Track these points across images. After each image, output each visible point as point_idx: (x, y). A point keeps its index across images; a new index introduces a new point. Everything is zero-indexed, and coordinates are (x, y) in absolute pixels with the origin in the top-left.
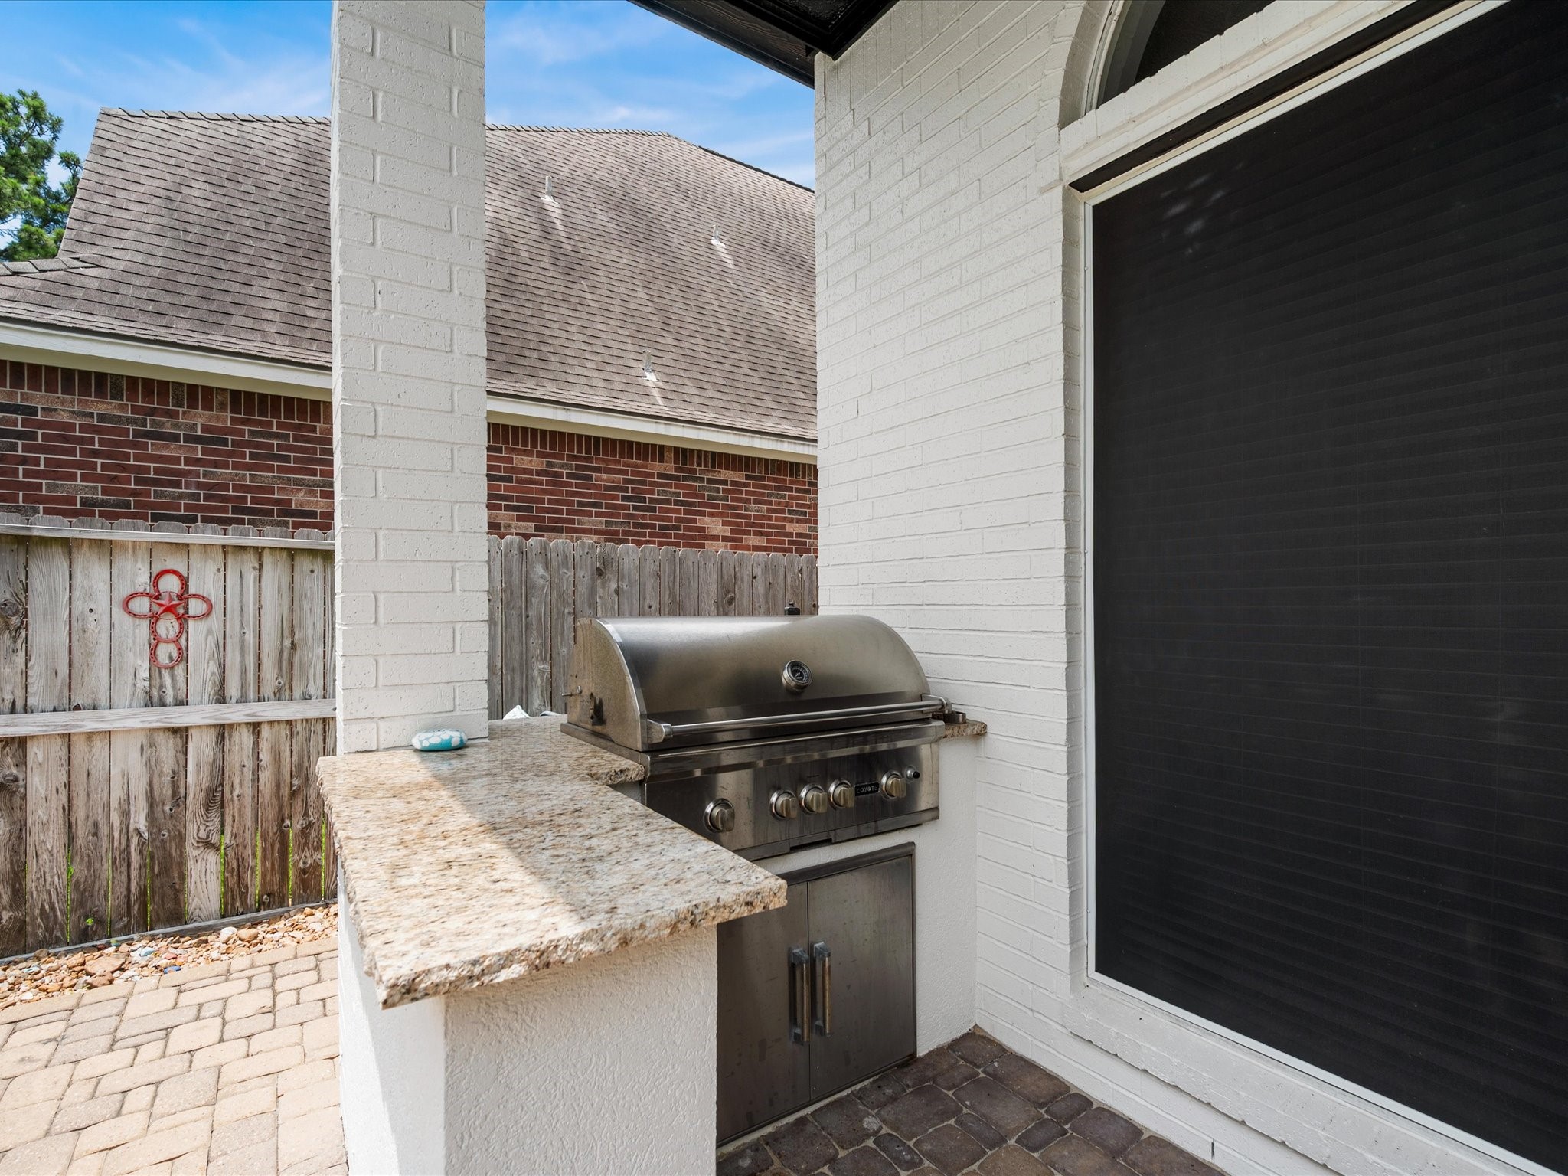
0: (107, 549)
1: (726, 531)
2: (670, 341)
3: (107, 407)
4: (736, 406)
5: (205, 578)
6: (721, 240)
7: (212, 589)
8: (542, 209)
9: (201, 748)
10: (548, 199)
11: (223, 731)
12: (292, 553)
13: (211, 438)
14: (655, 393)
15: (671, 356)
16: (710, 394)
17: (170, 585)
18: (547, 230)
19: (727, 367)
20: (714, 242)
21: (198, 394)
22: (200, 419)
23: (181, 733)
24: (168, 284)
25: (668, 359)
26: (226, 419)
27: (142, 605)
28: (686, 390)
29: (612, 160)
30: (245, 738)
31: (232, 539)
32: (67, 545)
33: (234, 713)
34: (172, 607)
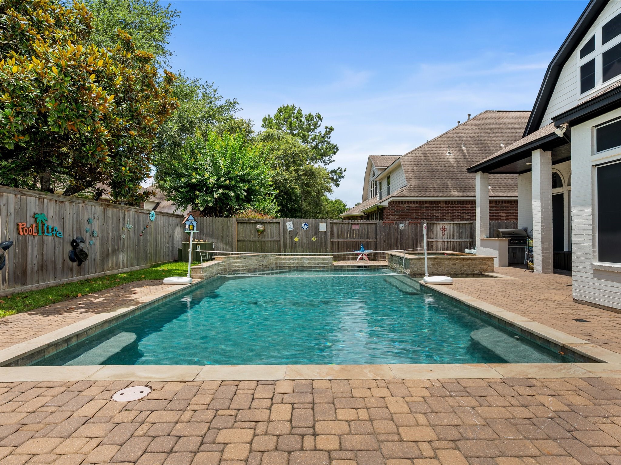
0: (439, 224)
1: (506, 215)
2: (492, 177)
3: (417, 205)
4: (508, 190)
5: (446, 227)
6: (503, 144)
7: (447, 228)
8: (463, 151)
9: (446, 243)
10: (463, 148)
11: (448, 242)
12: (454, 224)
13: (427, 208)
14: (490, 190)
15: (493, 181)
16: (502, 188)
17: (444, 227)
18: (464, 156)
19: (505, 181)
20: (501, 145)
21: (426, 202)
22: (426, 205)
23: (444, 242)
24: (419, 186)
25: (492, 182)
26: (429, 205)
27: (441, 229)
28: (497, 188)
29: (474, 128)
30: (449, 243)
31: (449, 222)
32: (436, 224)
33: (449, 240)
34: (444, 229)
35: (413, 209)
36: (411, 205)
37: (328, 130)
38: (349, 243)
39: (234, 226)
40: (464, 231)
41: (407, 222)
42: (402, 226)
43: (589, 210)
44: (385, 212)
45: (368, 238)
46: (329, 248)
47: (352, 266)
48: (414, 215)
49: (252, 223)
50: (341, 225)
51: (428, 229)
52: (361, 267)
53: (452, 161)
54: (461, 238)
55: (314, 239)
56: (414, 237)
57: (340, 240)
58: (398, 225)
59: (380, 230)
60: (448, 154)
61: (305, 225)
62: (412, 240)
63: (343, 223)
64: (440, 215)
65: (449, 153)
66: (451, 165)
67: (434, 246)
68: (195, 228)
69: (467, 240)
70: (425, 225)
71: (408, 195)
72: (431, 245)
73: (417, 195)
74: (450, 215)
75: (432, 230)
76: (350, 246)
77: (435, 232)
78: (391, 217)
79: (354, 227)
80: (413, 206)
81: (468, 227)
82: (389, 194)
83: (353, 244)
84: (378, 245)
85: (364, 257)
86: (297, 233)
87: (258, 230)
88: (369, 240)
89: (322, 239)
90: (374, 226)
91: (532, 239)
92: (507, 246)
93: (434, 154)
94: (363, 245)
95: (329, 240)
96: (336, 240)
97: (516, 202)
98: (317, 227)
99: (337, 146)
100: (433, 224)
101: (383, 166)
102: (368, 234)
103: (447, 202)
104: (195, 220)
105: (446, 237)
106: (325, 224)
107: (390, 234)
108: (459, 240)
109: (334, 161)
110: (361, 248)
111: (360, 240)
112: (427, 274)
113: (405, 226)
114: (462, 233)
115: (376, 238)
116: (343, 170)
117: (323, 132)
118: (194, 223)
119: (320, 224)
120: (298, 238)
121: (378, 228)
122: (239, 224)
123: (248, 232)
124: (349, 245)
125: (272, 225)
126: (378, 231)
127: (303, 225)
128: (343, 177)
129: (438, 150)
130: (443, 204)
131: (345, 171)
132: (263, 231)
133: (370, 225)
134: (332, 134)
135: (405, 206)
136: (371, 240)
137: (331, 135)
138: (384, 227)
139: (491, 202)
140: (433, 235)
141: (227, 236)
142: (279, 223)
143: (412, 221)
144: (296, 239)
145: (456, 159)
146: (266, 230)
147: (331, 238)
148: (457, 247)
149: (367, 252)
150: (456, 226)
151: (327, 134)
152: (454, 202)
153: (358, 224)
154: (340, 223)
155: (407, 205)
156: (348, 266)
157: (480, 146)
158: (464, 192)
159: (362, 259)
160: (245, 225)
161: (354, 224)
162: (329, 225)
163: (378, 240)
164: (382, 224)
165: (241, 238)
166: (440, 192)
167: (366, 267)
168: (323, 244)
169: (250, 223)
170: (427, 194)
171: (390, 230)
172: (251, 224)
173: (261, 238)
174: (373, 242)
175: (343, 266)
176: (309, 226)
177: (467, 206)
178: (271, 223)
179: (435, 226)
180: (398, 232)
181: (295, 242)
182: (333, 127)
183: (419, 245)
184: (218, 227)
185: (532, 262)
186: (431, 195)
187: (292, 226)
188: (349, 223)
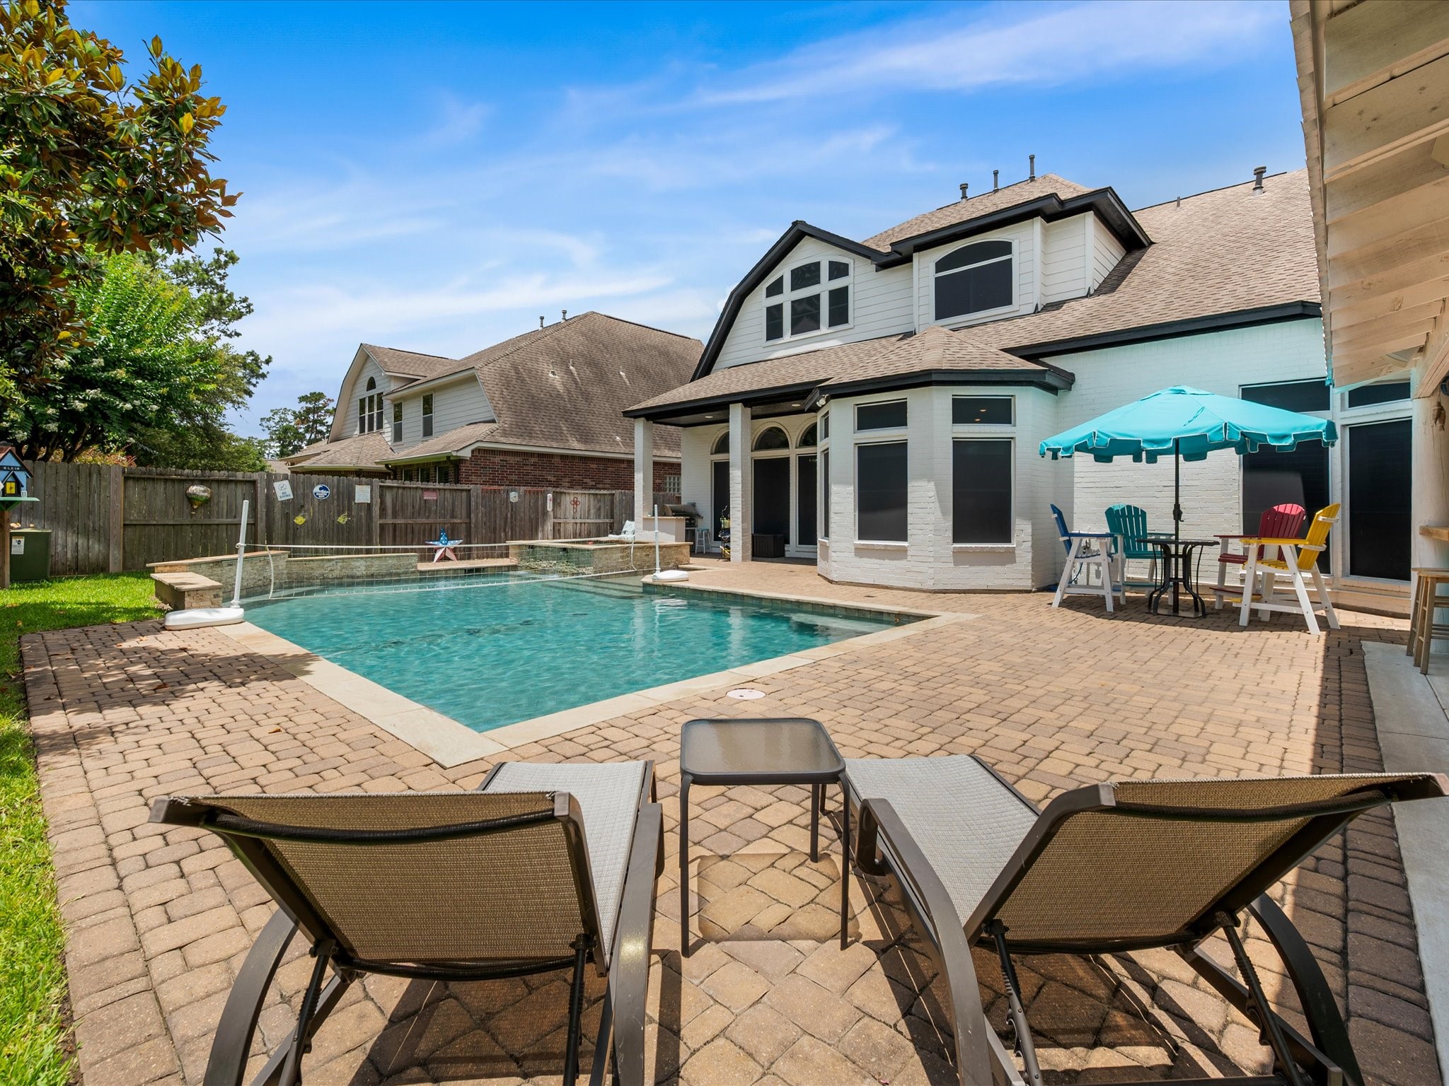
0: (565, 493)
3: (518, 459)
5: (579, 498)
7: (580, 500)
8: (571, 373)
9: (579, 526)
10: (571, 368)
11: (581, 523)
12: (586, 494)
17: (575, 499)
18: (576, 383)
20: (621, 373)
21: (532, 454)
22: (533, 460)
23: (576, 523)
24: (517, 426)
27: (572, 503)
29: (581, 338)
30: (583, 525)
31: (581, 492)
33: (583, 521)
34: (575, 503)
35: (512, 467)
36: (508, 458)
37: (223, 258)
38: (416, 528)
39: (113, 486)
40: (602, 505)
41: (522, 488)
42: (514, 497)
43: (851, 488)
44: (463, 469)
45: (453, 517)
46: (376, 537)
47: (455, 570)
48: (514, 477)
49: (173, 480)
50: (400, 491)
51: (554, 500)
52: (471, 570)
53: (560, 388)
54: (599, 517)
55: (342, 520)
56: (533, 516)
57: (398, 521)
58: (508, 494)
59: (477, 503)
60: (551, 375)
61: (321, 489)
62: (531, 520)
63: (404, 488)
64: (553, 479)
65: (553, 373)
66: (559, 395)
67: (562, 530)
68: (24, 491)
69: (607, 521)
70: (550, 496)
71: (502, 439)
72: (557, 528)
73: (518, 441)
74: (567, 480)
75: (559, 504)
76: (419, 533)
77: (563, 507)
78: (474, 478)
79: (429, 496)
80: (512, 460)
81: (607, 498)
82: (428, 431)
83: (424, 531)
84: (473, 530)
85: (450, 554)
86: (302, 506)
87: (191, 499)
88: (456, 521)
89: (361, 519)
90: (464, 494)
91: (728, 518)
92: (684, 528)
93: (530, 371)
94: (444, 531)
95: (377, 521)
96: (389, 521)
97: (679, 465)
98: (351, 495)
99: (249, 301)
100: (561, 493)
101: (401, 371)
102: (453, 511)
103: (563, 457)
104: (23, 468)
105: (578, 516)
106: (368, 489)
107: (495, 510)
108: (597, 521)
109: (238, 334)
110: (441, 536)
111: (439, 520)
112: (658, 568)
113: (519, 496)
114: (599, 509)
115: (469, 516)
116: (263, 358)
117: (208, 258)
118: (22, 476)
119: (358, 488)
120: (304, 516)
121: (472, 499)
122: (131, 483)
123: (159, 502)
124: (416, 532)
125: (232, 486)
126: (473, 504)
127: (316, 489)
128: (263, 376)
129: (536, 366)
130: (558, 460)
131: (268, 362)
132: (206, 502)
133: (459, 493)
134: (231, 269)
135: (497, 459)
136: (459, 521)
137: (228, 271)
138: (483, 498)
139: (655, 463)
140: (560, 513)
141: (90, 513)
142: (254, 483)
143: (529, 488)
144: (300, 520)
145: (563, 383)
146: (216, 497)
147: (380, 518)
148: (594, 531)
149: (452, 544)
150: (592, 498)
151: (220, 267)
152: (573, 457)
153: (434, 490)
154: (398, 488)
155: (502, 458)
156: (446, 570)
157: (595, 370)
158: (586, 442)
159: (444, 558)
160: (150, 486)
161: (428, 489)
162: (377, 491)
163: (473, 520)
164: (480, 491)
165: (134, 516)
166: (553, 440)
167: (478, 570)
168: (364, 529)
169: (166, 481)
170: (533, 442)
171: (495, 502)
172: (169, 485)
173: (200, 518)
174: (464, 525)
175: (437, 571)
176: (332, 492)
177: (592, 466)
178: (231, 481)
179: (563, 497)
180: (507, 507)
181: (296, 527)
182: (237, 254)
183: (540, 529)
184: (55, 488)
185: (728, 548)
186: (540, 443)
187: (289, 491)
188: (417, 488)
